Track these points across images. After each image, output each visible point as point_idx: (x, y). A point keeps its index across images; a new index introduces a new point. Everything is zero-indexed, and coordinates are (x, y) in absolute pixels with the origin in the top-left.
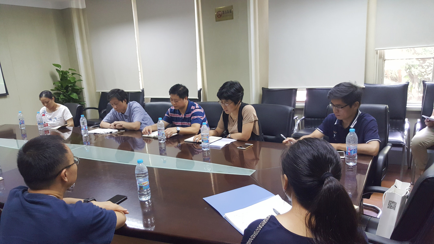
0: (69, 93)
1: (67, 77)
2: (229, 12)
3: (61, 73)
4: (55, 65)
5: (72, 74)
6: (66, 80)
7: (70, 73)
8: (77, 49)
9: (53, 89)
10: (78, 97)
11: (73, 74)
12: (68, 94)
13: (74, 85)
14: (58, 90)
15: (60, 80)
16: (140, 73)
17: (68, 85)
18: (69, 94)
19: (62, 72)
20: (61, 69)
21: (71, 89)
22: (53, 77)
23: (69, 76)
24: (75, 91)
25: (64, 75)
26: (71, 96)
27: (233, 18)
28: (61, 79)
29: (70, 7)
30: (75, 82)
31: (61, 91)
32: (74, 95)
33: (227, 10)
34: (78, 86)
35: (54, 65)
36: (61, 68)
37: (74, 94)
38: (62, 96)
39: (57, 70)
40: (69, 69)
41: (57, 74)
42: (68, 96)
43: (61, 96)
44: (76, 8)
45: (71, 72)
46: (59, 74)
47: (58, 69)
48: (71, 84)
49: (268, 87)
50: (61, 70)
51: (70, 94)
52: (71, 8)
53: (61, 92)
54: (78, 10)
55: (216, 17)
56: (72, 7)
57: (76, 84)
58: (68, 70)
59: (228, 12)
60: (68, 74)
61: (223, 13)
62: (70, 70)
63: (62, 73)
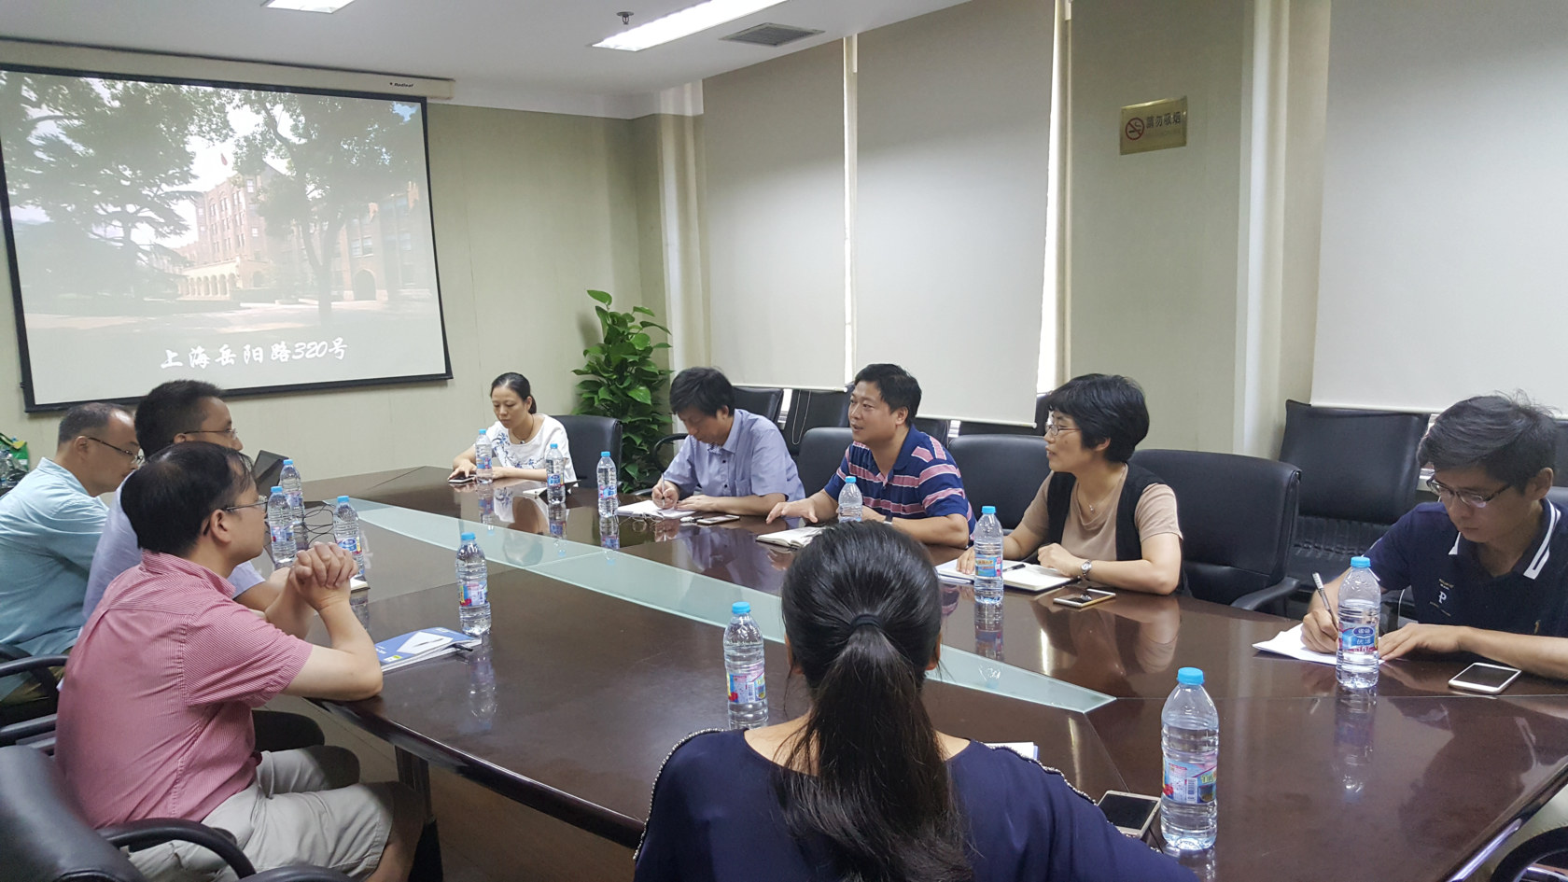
0: (625, 385)
1: (624, 332)
2: (1172, 120)
3: (610, 322)
4: (594, 294)
5: (641, 323)
6: (622, 341)
7: (637, 323)
8: (667, 245)
9: (582, 368)
10: (652, 400)
11: (644, 324)
12: (621, 387)
13: (644, 360)
14: (595, 372)
15: (602, 342)
16: (848, 329)
17: (626, 360)
18: (624, 388)
19: (613, 315)
20: (612, 309)
21: (633, 372)
22: (586, 329)
23: (632, 331)
24: (645, 378)
25: (616, 328)
26: (631, 394)
27: (1184, 144)
28: (606, 340)
29: (656, 112)
30: (649, 350)
31: (604, 377)
32: (641, 391)
33: (1166, 115)
34: (654, 365)
35: (591, 293)
36: (610, 306)
37: (642, 388)
38: (603, 393)
39: (598, 309)
40: (636, 309)
41: (598, 321)
42: (620, 394)
43: (600, 393)
44: (674, 115)
45: (639, 317)
46: (604, 322)
47: (603, 306)
48: (636, 355)
49: (1309, 400)
50: (610, 311)
51: (629, 388)
52: (659, 115)
53: (602, 379)
54: (680, 120)
55: (1121, 139)
56: (663, 112)
57: (652, 357)
58: (630, 312)
59: (1168, 121)
60: (629, 325)
61: (1150, 125)
62: (636, 313)
63: (613, 321)
